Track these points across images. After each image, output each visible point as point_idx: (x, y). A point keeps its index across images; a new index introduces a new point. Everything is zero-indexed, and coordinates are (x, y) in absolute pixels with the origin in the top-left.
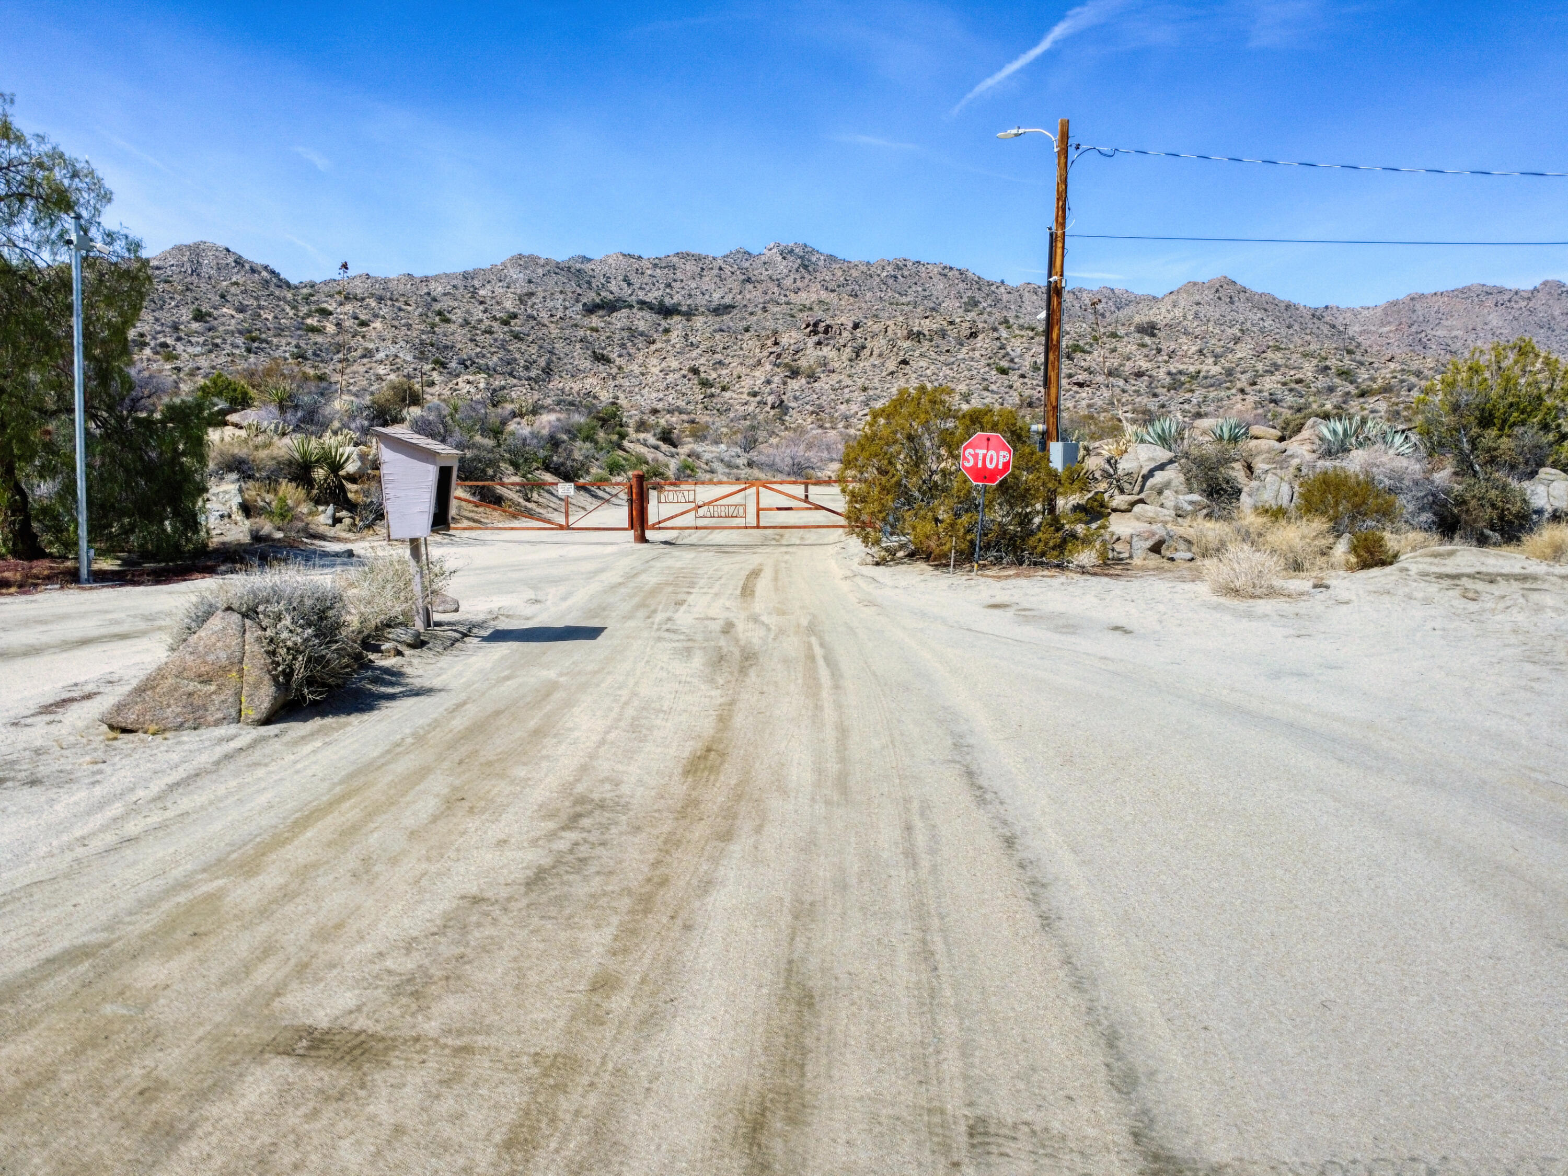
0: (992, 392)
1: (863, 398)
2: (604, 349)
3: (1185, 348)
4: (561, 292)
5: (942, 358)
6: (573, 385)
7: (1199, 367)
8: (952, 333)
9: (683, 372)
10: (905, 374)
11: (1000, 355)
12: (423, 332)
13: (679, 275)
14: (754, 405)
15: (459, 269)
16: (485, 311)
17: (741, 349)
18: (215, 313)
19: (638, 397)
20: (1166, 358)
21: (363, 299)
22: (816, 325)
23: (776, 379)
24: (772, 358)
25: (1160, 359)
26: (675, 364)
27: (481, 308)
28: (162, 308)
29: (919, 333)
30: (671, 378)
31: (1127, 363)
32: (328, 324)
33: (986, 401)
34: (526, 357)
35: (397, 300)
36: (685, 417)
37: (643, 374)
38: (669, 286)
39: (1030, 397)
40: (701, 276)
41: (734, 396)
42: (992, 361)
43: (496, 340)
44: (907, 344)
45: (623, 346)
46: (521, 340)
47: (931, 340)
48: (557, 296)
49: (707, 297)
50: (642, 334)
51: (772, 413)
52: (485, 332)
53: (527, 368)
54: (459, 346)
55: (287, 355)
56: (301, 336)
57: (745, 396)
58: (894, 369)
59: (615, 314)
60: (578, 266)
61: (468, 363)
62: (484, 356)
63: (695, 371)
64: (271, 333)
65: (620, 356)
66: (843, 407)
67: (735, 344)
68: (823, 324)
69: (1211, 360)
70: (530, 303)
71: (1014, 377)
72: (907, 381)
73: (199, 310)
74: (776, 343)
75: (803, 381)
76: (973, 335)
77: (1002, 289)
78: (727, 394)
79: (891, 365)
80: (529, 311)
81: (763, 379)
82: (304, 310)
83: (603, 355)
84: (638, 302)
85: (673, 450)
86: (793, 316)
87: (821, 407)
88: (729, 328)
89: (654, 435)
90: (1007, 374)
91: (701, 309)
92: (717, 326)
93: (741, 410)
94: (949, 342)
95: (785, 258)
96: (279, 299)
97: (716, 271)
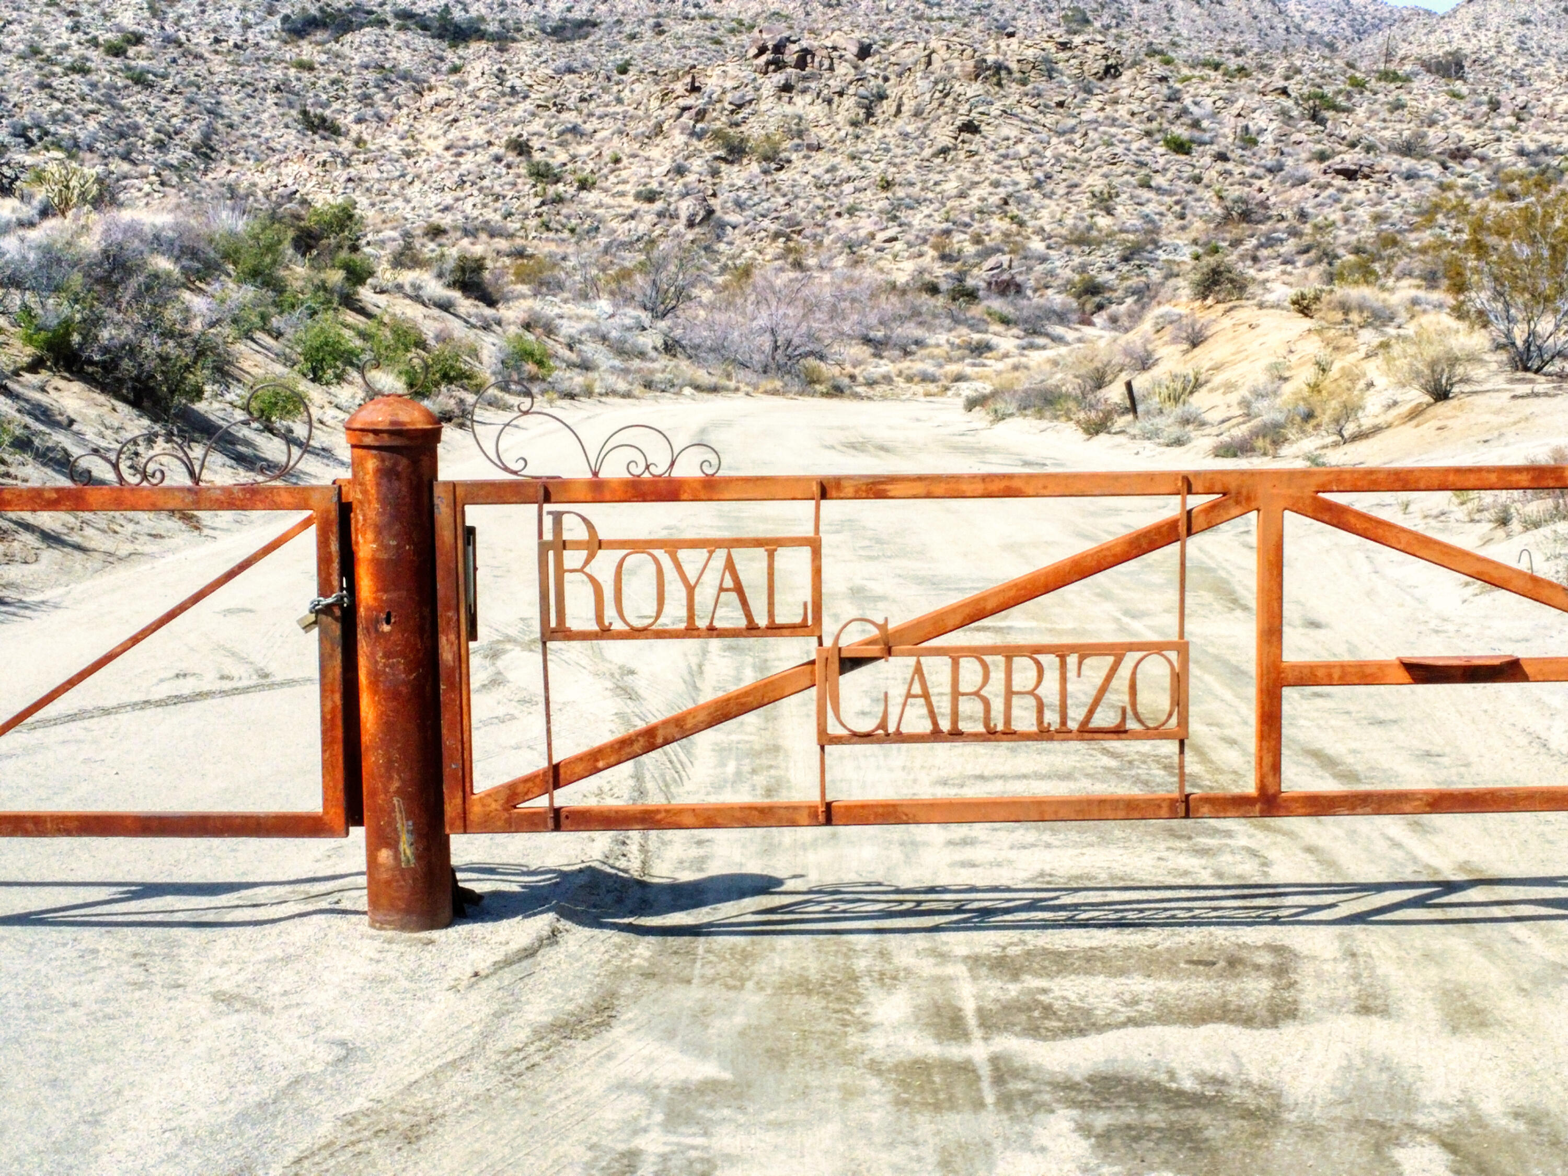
0: (1159, 190)
1: (883, 204)
2: (325, 105)
3: (1548, 99)
5: (1049, 120)
6: (257, 178)
8: (1067, 67)
9: (494, 150)
10: (971, 154)
11: (1170, 114)
14: (650, 218)
16: (74, 29)
17: (619, 101)
19: (399, 202)
20: (1511, 120)
22: (779, 48)
23: (697, 165)
24: (686, 118)
25: (1498, 122)
26: (477, 134)
27: (67, 22)
29: (999, 68)
30: (468, 162)
31: (1431, 132)
33: (1146, 209)
34: (160, 121)
36: (502, 244)
37: (408, 154)
39: (1240, 200)
41: (607, 200)
42: (1154, 125)
43: (94, 86)
44: (976, 88)
45: (366, 99)
46: (150, 86)
47: (1024, 82)
50: (405, 76)
51: (690, 235)
52: (73, 69)
53: (161, 146)
54: (14, 98)
57: (629, 201)
58: (949, 142)
59: (349, 37)
61: (34, 134)
62: (67, 119)
63: (521, 147)
65: (359, 120)
66: (842, 223)
67: (605, 90)
68: (795, 47)
70: (171, 16)
71: (1202, 158)
72: (977, 168)
74: (694, 89)
75: (755, 168)
76: (1111, 72)
78: (591, 197)
79: (942, 134)
80: (170, 30)
81: (667, 164)
83: (323, 120)
84: (397, 15)
85: (488, 312)
86: (718, 42)
87: (793, 222)
88: (586, 65)
89: (440, 276)
90: (1188, 153)
91: (528, 29)
92: (561, 63)
93: (623, 230)
94: (1062, 86)
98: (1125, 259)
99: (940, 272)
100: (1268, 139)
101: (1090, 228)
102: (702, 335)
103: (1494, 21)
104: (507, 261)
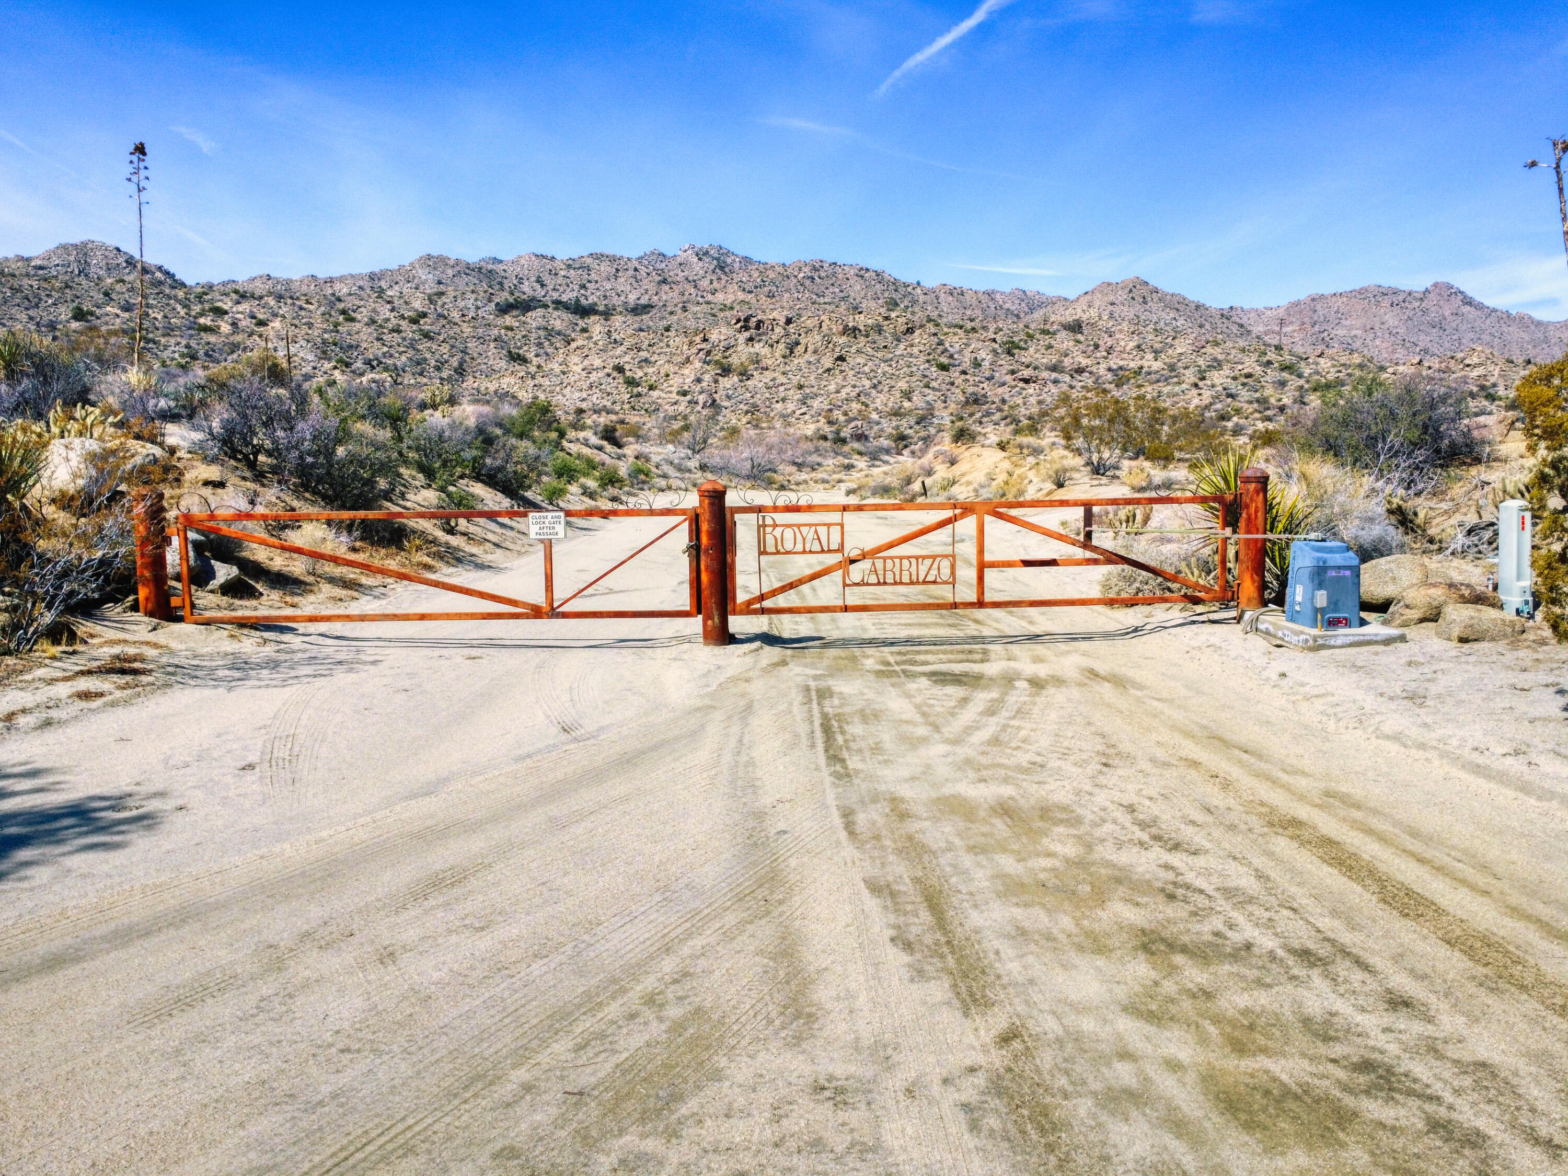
0: (934, 389)
1: (799, 396)
2: (520, 348)
3: (1123, 343)
4: (473, 292)
5: (880, 355)
6: (489, 385)
7: (1140, 363)
8: (888, 328)
9: (606, 370)
10: (842, 371)
11: (939, 351)
12: (325, 331)
13: (593, 276)
14: (684, 404)
15: (365, 270)
16: (393, 310)
17: (668, 346)
18: (98, 312)
19: (560, 397)
20: (1105, 354)
21: (261, 298)
22: (747, 320)
23: (707, 377)
24: (701, 354)
25: (1098, 355)
26: (598, 363)
27: (389, 306)
28: (37, 306)
29: (855, 329)
30: (594, 377)
31: (1066, 360)
32: (222, 324)
33: (928, 398)
34: (437, 356)
35: (298, 299)
36: (616, 417)
37: (564, 373)
38: (583, 287)
39: (974, 394)
40: (616, 278)
41: (663, 395)
42: (931, 357)
43: (404, 339)
44: (843, 340)
45: (540, 345)
46: (431, 339)
47: (867, 336)
48: (469, 295)
49: (622, 298)
50: (559, 333)
51: (704, 412)
52: (393, 331)
53: (438, 369)
54: (364, 345)
55: (176, 355)
56: (191, 336)
57: (674, 395)
58: (831, 366)
59: (530, 314)
60: (490, 267)
61: (375, 363)
62: (391, 356)
63: (620, 369)
64: (160, 332)
65: (537, 356)
66: (779, 406)
67: (661, 341)
68: (755, 319)
69: (1149, 356)
70: (440, 303)
71: (955, 373)
72: (845, 379)
73: (79, 309)
74: (705, 340)
75: (736, 379)
76: (910, 331)
77: (918, 291)
78: (655, 394)
79: (828, 362)
80: (439, 310)
81: (693, 377)
82: (197, 308)
83: (519, 355)
84: (553, 302)
85: (619, 451)
86: (714, 316)
87: (755, 406)
88: (649, 327)
89: (596, 434)
90: (948, 370)
91: (619, 309)
92: (636, 326)
93: (671, 410)
94: (886, 338)
95: (700, 259)
96: (170, 298)
97: (631, 272)
98: (918, 423)
99: (827, 430)
100: (986, 364)
101: (900, 408)
102: (716, 461)
103: (1097, 304)
104: (617, 426)
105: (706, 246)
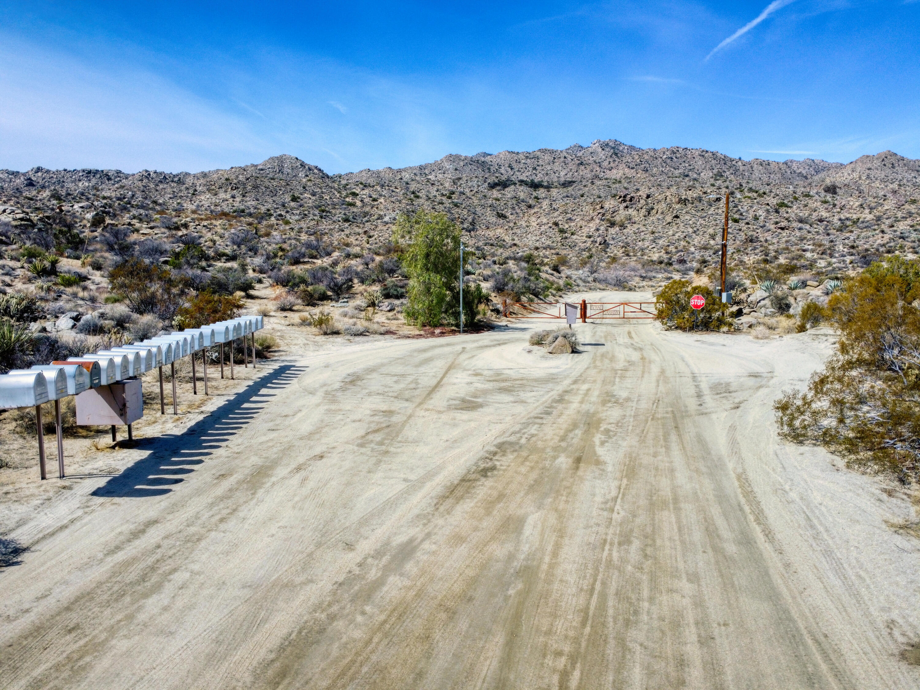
1: (652, 238)
2: (503, 210)
3: (852, 203)
4: (475, 176)
5: (699, 214)
7: (859, 215)
8: (705, 199)
9: (549, 225)
10: (677, 224)
11: (734, 211)
13: (540, 162)
14: (589, 243)
16: (437, 191)
17: (582, 211)
18: (301, 197)
19: (525, 239)
20: (839, 210)
21: (373, 186)
22: (625, 196)
23: (602, 228)
24: (600, 216)
25: (835, 211)
26: (545, 221)
29: (686, 200)
30: (543, 228)
31: (814, 214)
32: (357, 201)
34: (461, 216)
35: (391, 186)
36: (553, 251)
37: (527, 226)
38: (535, 169)
40: (554, 163)
41: (579, 238)
42: (729, 215)
43: (445, 208)
44: (678, 206)
45: (513, 208)
46: (458, 207)
47: (692, 204)
48: (474, 179)
49: (557, 176)
50: (524, 201)
51: (600, 247)
56: (345, 208)
57: (584, 238)
58: (670, 221)
59: (507, 189)
60: (483, 159)
63: (556, 224)
64: (330, 207)
65: (512, 214)
66: (640, 243)
67: (578, 208)
68: (629, 196)
69: (867, 211)
70: (459, 184)
71: (742, 224)
72: (678, 227)
73: (293, 196)
74: (602, 207)
75: (618, 229)
76: (718, 200)
77: (740, 163)
78: (574, 237)
79: (669, 219)
80: (460, 189)
81: (594, 228)
82: (344, 193)
83: (502, 214)
84: (519, 181)
85: (559, 275)
87: (627, 244)
88: (572, 195)
89: (550, 268)
90: (738, 222)
91: (555, 184)
92: (565, 194)
93: (582, 246)
94: (703, 204)
95: (603, 150)
96: (332, 188)
97: (562, 159)
99: (666, 257)
100: (762, 218)
101: (708, 244)
103: (858, 169)
104: (555, 256)
105: (607, 140)
